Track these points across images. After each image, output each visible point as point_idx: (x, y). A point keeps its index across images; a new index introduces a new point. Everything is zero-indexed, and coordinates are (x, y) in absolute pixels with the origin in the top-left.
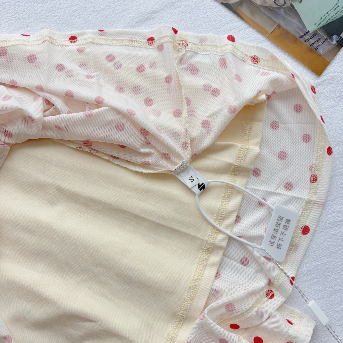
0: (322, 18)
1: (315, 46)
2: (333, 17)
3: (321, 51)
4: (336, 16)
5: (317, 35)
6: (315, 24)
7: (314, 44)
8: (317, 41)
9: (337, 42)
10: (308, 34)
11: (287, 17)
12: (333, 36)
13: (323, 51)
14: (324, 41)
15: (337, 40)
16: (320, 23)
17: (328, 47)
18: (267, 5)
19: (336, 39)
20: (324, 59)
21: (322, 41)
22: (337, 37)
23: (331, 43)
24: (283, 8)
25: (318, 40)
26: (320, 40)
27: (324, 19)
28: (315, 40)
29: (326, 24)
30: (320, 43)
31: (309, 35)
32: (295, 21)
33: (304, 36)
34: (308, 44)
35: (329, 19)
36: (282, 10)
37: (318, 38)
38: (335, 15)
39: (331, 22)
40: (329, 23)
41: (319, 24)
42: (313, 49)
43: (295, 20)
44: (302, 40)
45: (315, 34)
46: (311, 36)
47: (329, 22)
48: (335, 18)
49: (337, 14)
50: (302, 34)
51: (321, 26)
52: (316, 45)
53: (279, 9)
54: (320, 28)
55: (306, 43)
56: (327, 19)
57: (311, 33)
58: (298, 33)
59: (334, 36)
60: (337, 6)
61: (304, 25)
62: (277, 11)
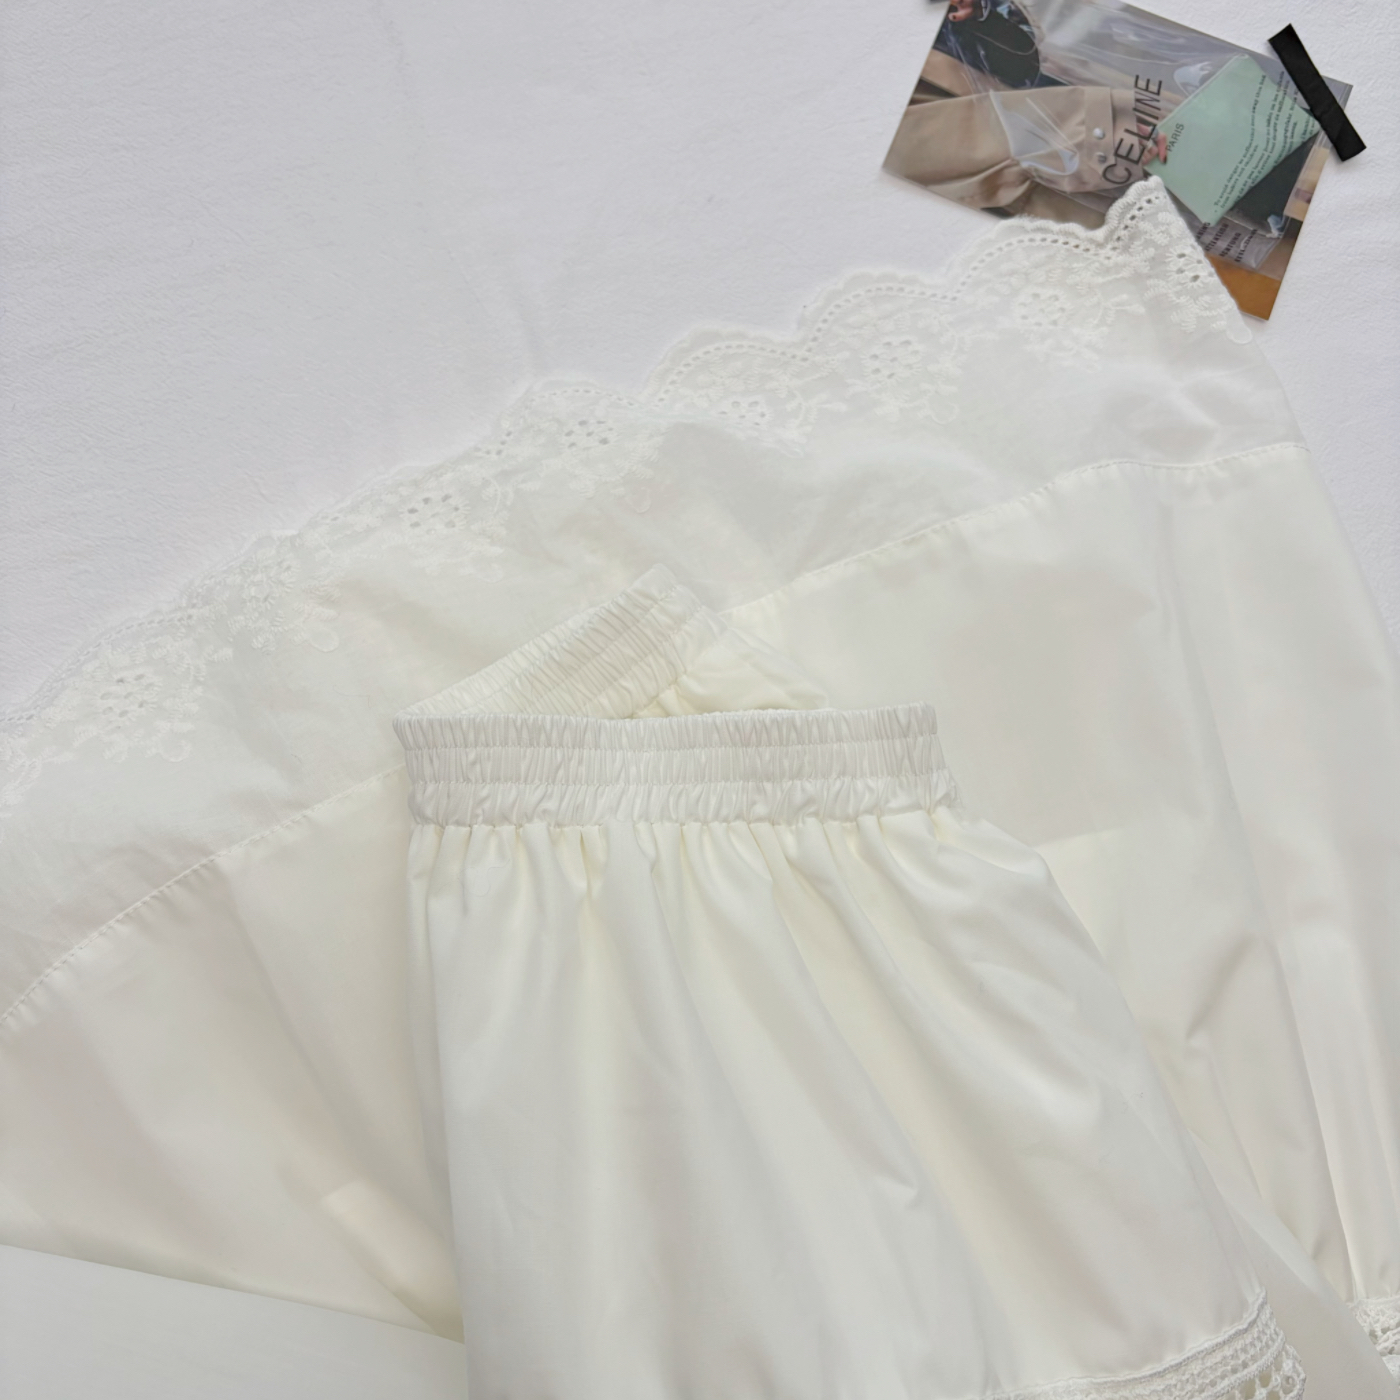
0: (1226, 186)
1: (1233, 252)
2: (1254, 176)
3: (1251, 261)
4: (1259, 172)
5: (1228, 229)
6: (1216, 204)
7: (1228, 250)
8: (1233, 242)
9: (1281, 230)
12: (1266, 220)
13: (1256, 260)
14: (1251, 237)
15: (1279, 226)
16: (1228, 198)
17: (1265, 249)
18: (1089, 188)
19: (1277, 223)
20: (1264, 278)
21: (1246, 238)
22: (1278, 219)
23: (1268, 236)
25: (1235, 239)
26: (1240, 238)
27: (1233, 187)
28: (1229, 240)
29: (1242, 195)
30: (1242, 244)
34: (1215, 253)
35: (1243, 184)
37: (1233, 235)
38: (1256, 171)
39: (1251, 190)
40: (1247, 193)
41: (1225, 202)
42: (1231, 263)
45: (1224, 226)
46: (1215, 233)
47: (1246, 189)
48: (1257, 177)
49: (1259, 168)
51: (1230, 204)
52: (1236, 252)
54: (1232, 209)
56: (1239, 186)
57: (1213, 228)
59: (1269, 220)
60: (1252, 150)
61: (1191, 213)
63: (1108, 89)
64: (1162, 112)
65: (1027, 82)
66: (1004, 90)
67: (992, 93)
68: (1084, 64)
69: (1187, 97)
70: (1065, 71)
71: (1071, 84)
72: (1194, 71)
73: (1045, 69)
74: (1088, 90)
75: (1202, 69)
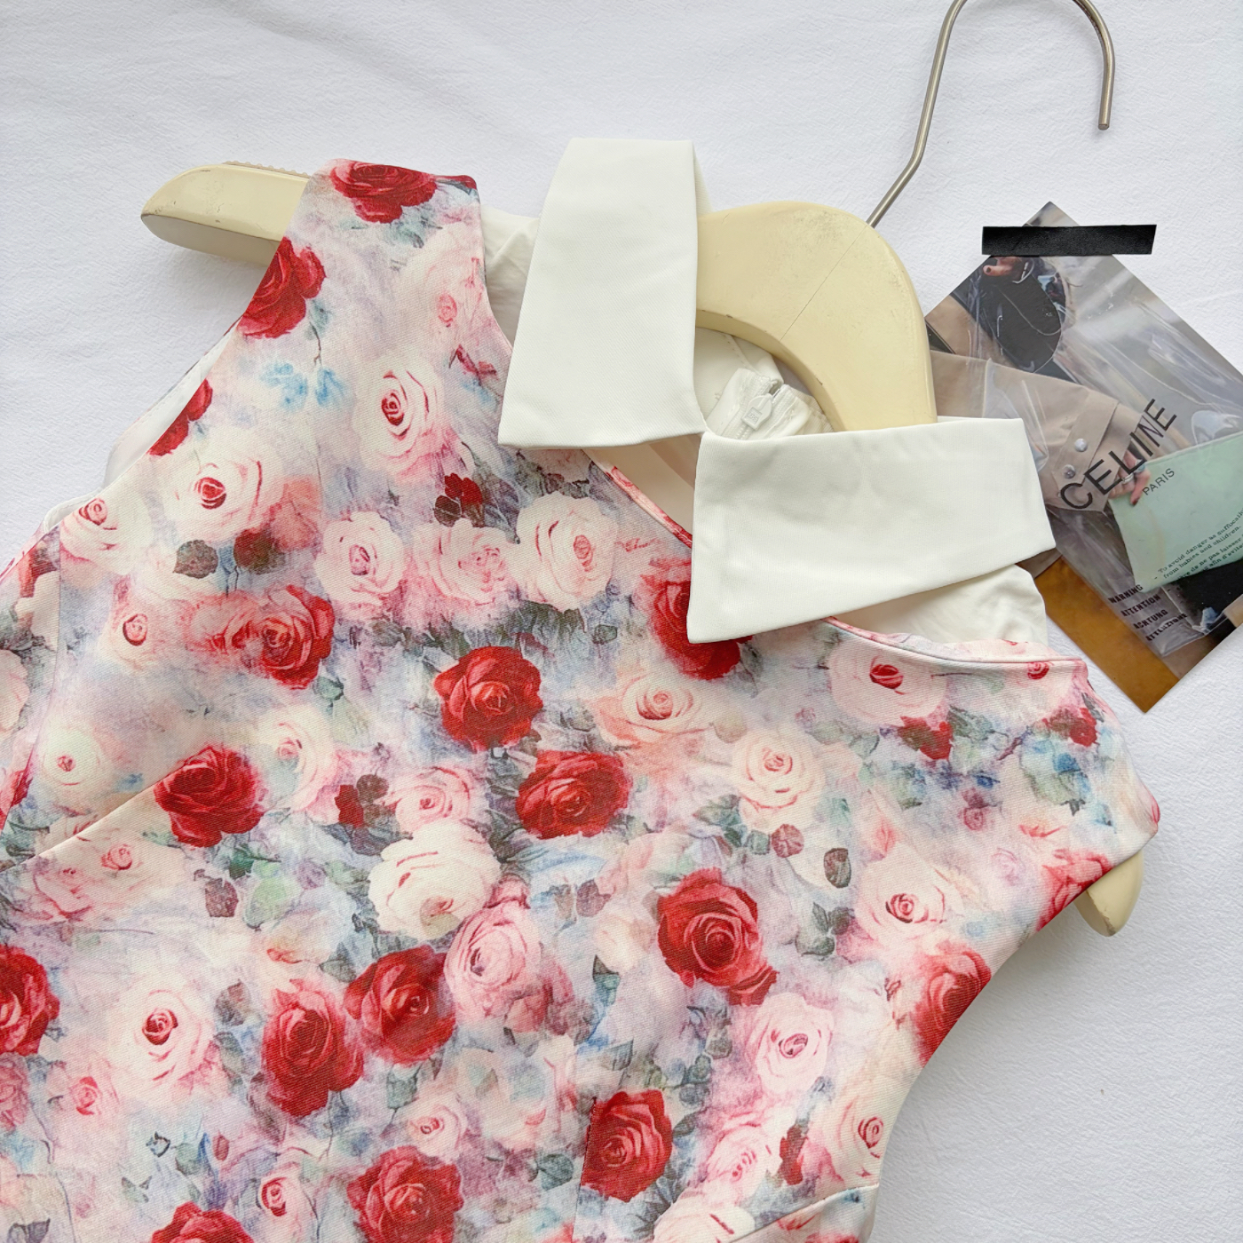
0: (1183, 557)
1: (1149, 629)
2: (1215, 559)
3: (1162, 646)
4: (1224, 557)
5: (1158, 602)
6: (1161, 570)
7: (1145, 623)
8: (1155, 618)
9: (1210, 626)
10: (1137, 594)
11: (1089, 540)
12: (1201, 611)
13: (1167, 646)
14: (1176, 621)
15: (1211, 622)
16: (1176, 570)
17: (1182, 639)
19: (1210, 618)
20: (1166, 669)
21: (1171, 620)
22: (1214, 614)
23: (1194, 627)
24: (1083, 514)
25: (1159, 615)
26: (1165, 616)
27: (1188, 561)
28: (1152, 614)
29: (1192, 573)
30: (1163, 624)
31: (1137, 599)
32: (1109, 555)
33: (1123, 598)
34: (1129, 621)
35: (1201, 561)
36: (1079, 519)
37: (1159, 610)
38: (1222, 554)
39: (1205, 572)
40: (1200, 573)
41: (1171, 572)
42: (1141, 639)
43: (1109, 552)
44: (1117, 608)
45: (1157, 596)
46: (1142, 601)
47: (1201, 569)
48: (1219, 560)
49: (1226, 553)
50: (1119, 593)
51: (1175, 577)
52: (1152, 629)
53: (1071, 514)
54: (1173, 583)
55: (1125, 620)
56: (1195, 562)
57: (1143, 594)
58: (1109, 587)
59: (1204, 611)
60: (1231, 529)
61: (1131, 570)
62: (1065, 519)
63: (1116, 402)
64: (1159, 448)
65: (1032, 363)
66: (1003, 364)
67: (989, 361)
68: (1102, 366)
69: (1194, 445)
70: (1079, 367)
71: (1080, 383)
72: (1217, 419)
73: (1058, 357)
74: (1094, 396)
75: (1226, 421)
